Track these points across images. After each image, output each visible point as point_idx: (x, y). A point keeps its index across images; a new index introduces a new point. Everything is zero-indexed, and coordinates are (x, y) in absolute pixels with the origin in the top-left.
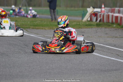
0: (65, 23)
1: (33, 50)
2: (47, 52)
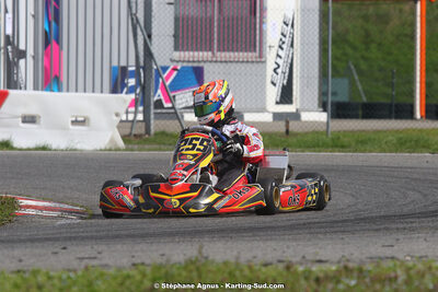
0: (222, 108)
1: (101, 206)
2: (154, 213)
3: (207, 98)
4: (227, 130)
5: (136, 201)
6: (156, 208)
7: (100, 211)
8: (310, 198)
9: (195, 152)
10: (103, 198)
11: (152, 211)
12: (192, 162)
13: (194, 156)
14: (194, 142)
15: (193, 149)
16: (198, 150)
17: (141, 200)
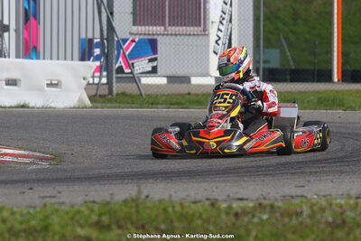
0: (241, 69)
1: (152, 149)
2: (196, 153)
3: (229, 60)
4: (247, 86)
5: (181, 145)
6: (198, 150)
7: (151, 153)
8: (316, 141)
9: (226, 104)
10: (153, 142)
11: (194, 152)
12: (225, 113)
13: (226, 107)
14: (225, 96)
15: (224, 102)
16: (228, 103)
17: (185, 143)
